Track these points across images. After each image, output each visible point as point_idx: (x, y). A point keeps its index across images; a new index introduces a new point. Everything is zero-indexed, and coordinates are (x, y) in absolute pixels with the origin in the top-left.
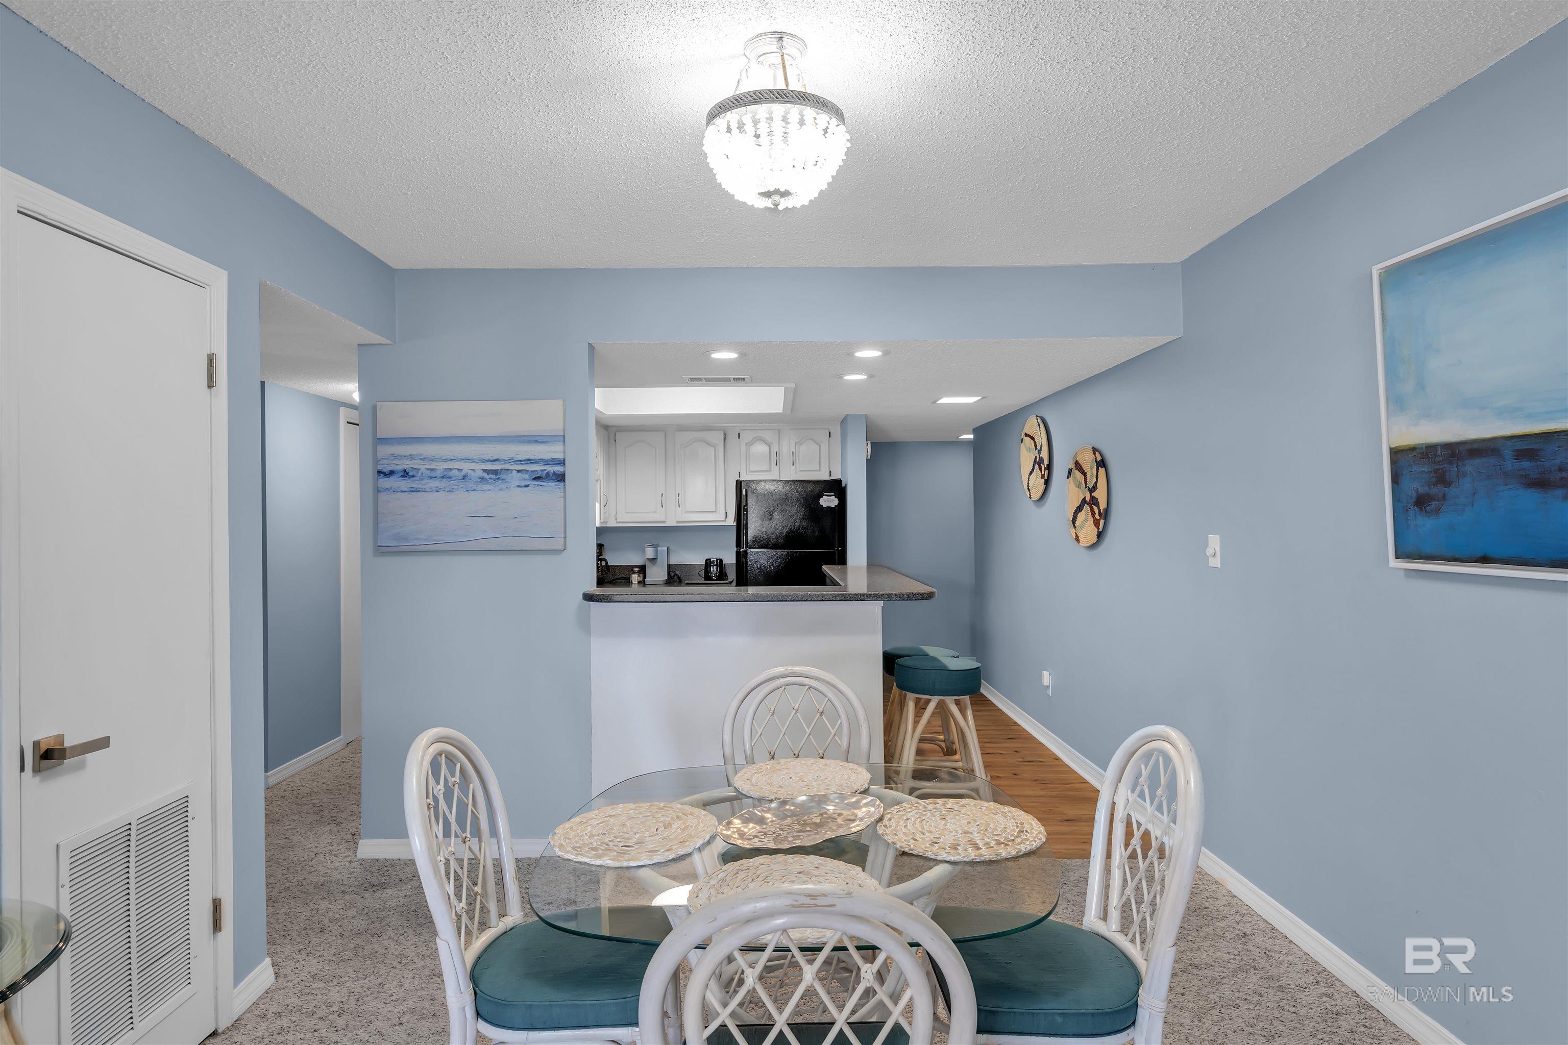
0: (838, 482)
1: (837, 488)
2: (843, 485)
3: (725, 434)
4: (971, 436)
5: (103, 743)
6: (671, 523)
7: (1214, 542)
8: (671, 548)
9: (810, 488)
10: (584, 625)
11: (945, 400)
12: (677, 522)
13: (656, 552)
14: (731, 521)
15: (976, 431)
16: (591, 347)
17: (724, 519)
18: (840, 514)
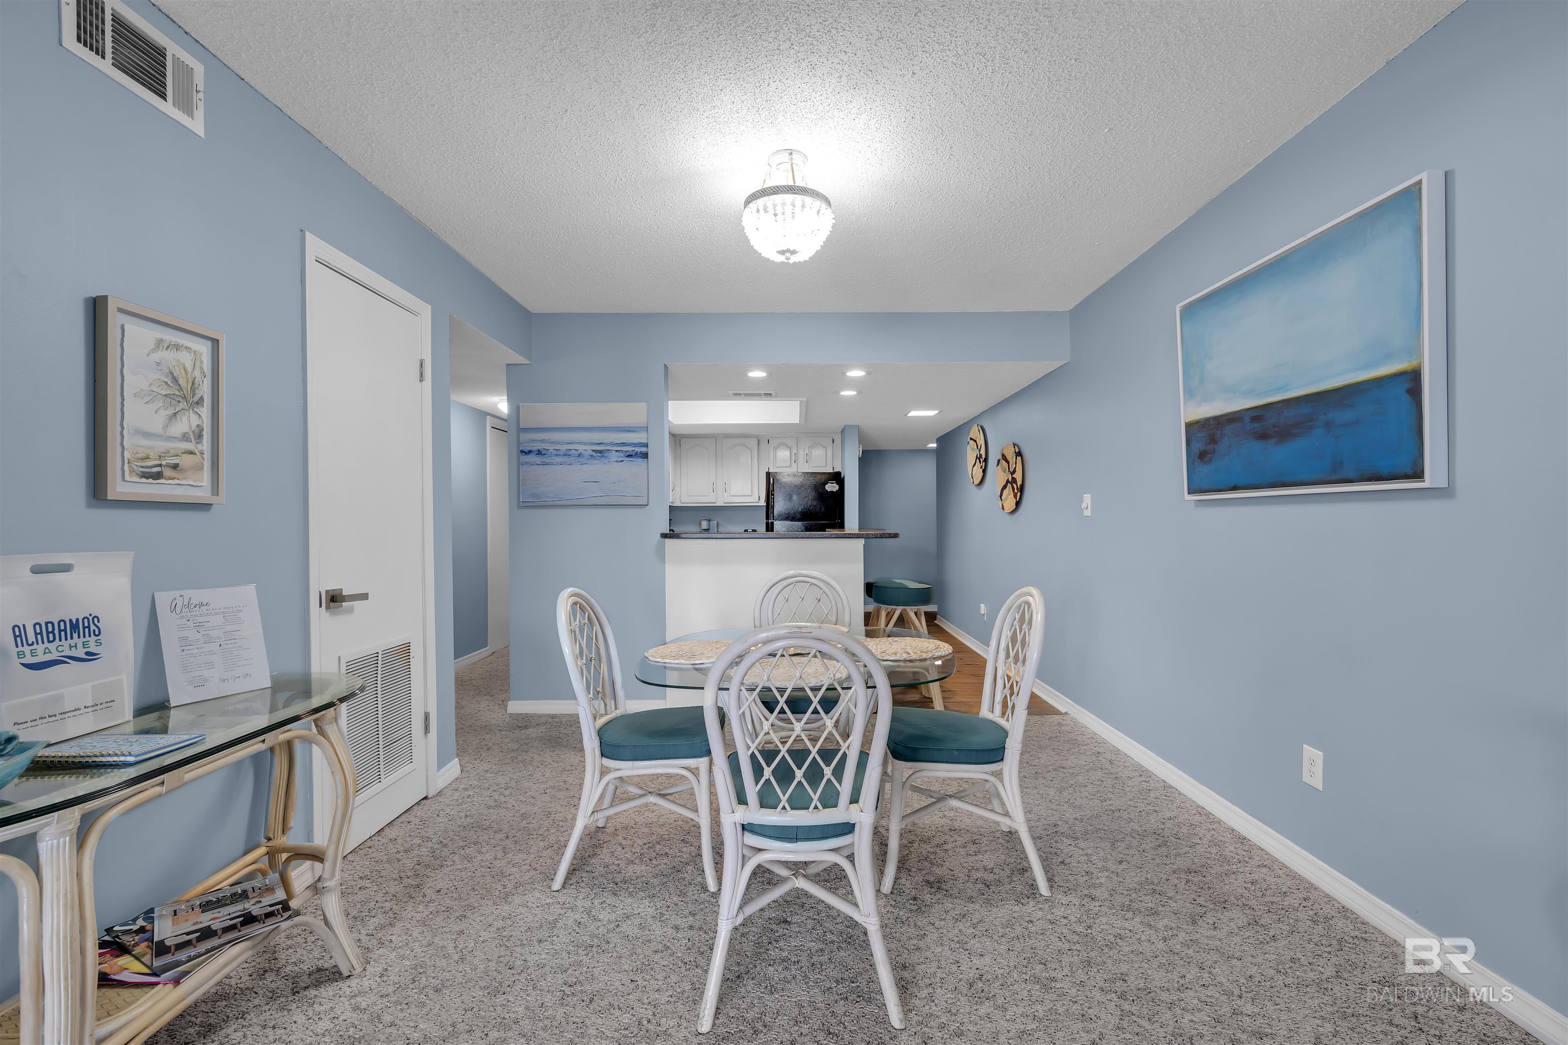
0: (839, 474)
1: (837, 477)
2: (842, 477)
3: (759, 441)
4: (935, 445)
5: (364, 597)
6: (720, 503)
7: (1087, 498)
8: (720, 522)
9: (819, 477)
10: (661, 555)
11: (913, 413)
12: (724, 503)
13: (709, 525)
14: (763, 503)
15: (939, 440)
16: (666, 366)
17: (757, 501)
18: (839, 496)
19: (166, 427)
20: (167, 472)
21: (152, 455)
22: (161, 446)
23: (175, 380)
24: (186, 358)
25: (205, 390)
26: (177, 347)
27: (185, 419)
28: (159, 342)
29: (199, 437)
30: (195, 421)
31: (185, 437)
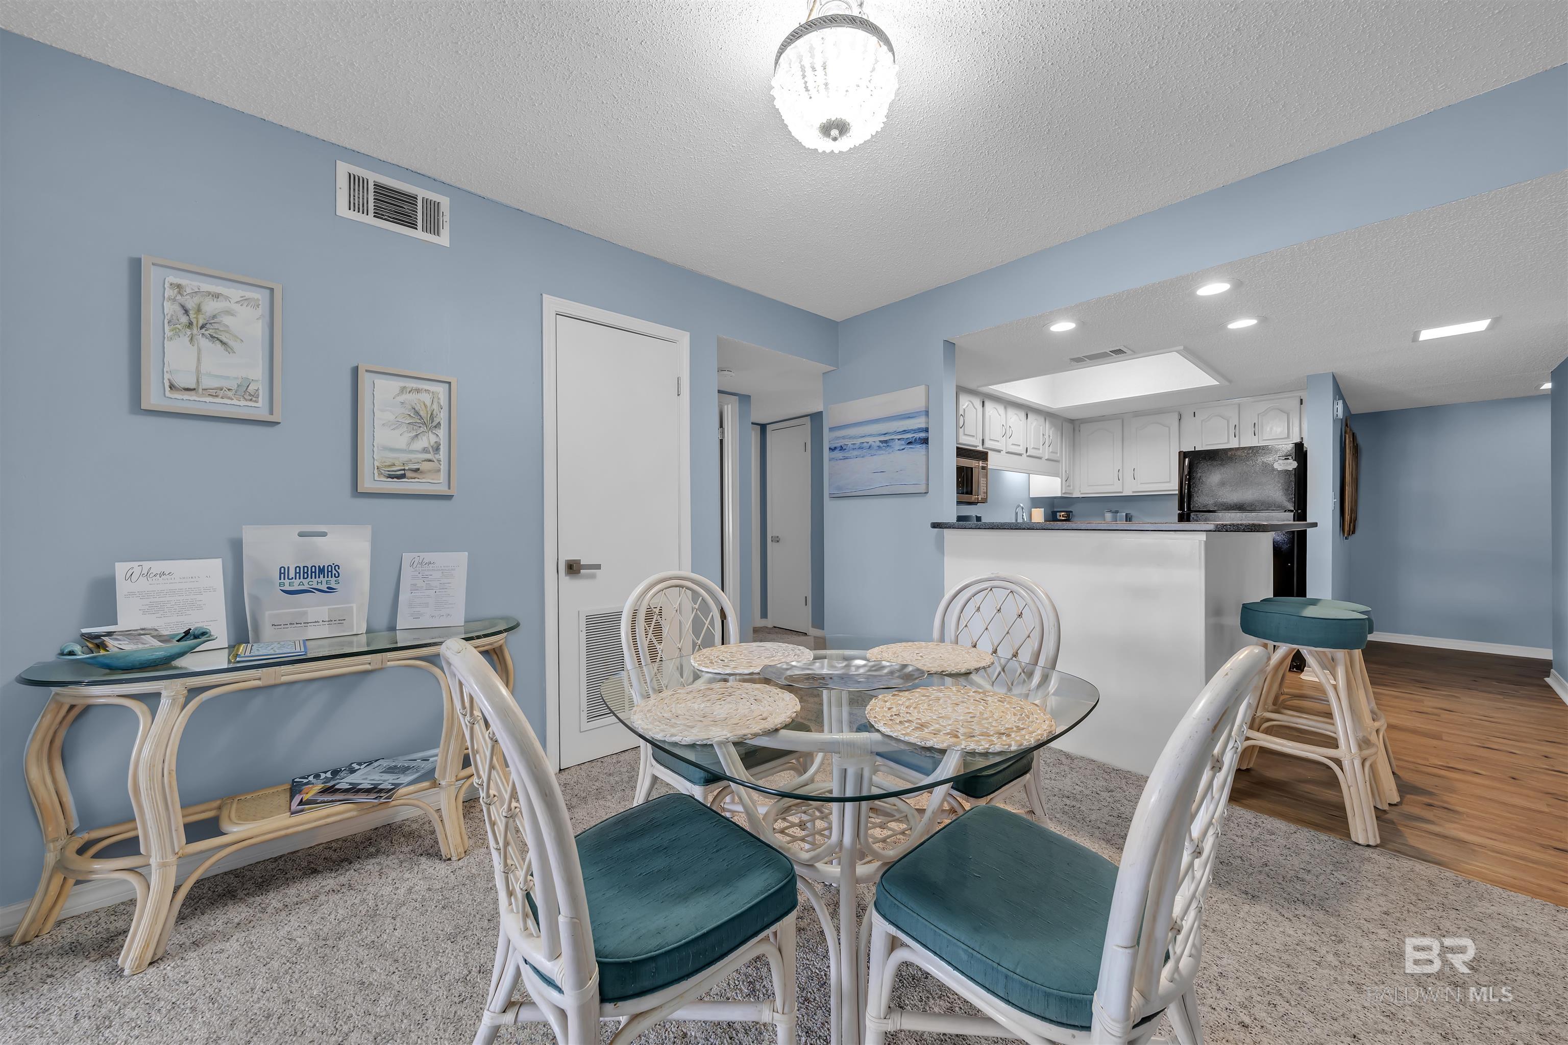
0: (1298, 446)
1: (1296, 451)
2: (1305, 449)
3: (1180, 415)
5: (598, 566)
6: (1128, 492)
12: (1134, 492)
14: (1175, 491)
15: (1555, 376)
16: (948, 343)
18: (1301, 474)
19: (409, 444)
20: (408, 474)
21: (397, 463)
22: (404, 457)
23: (417, 413)
24: (427, 398)
25: (442, 417)
26: (418, 391)
27: (425, 438)
28: (403, 390)
29: (437, 449)
30: (433, 439)
31: (425, 450)
